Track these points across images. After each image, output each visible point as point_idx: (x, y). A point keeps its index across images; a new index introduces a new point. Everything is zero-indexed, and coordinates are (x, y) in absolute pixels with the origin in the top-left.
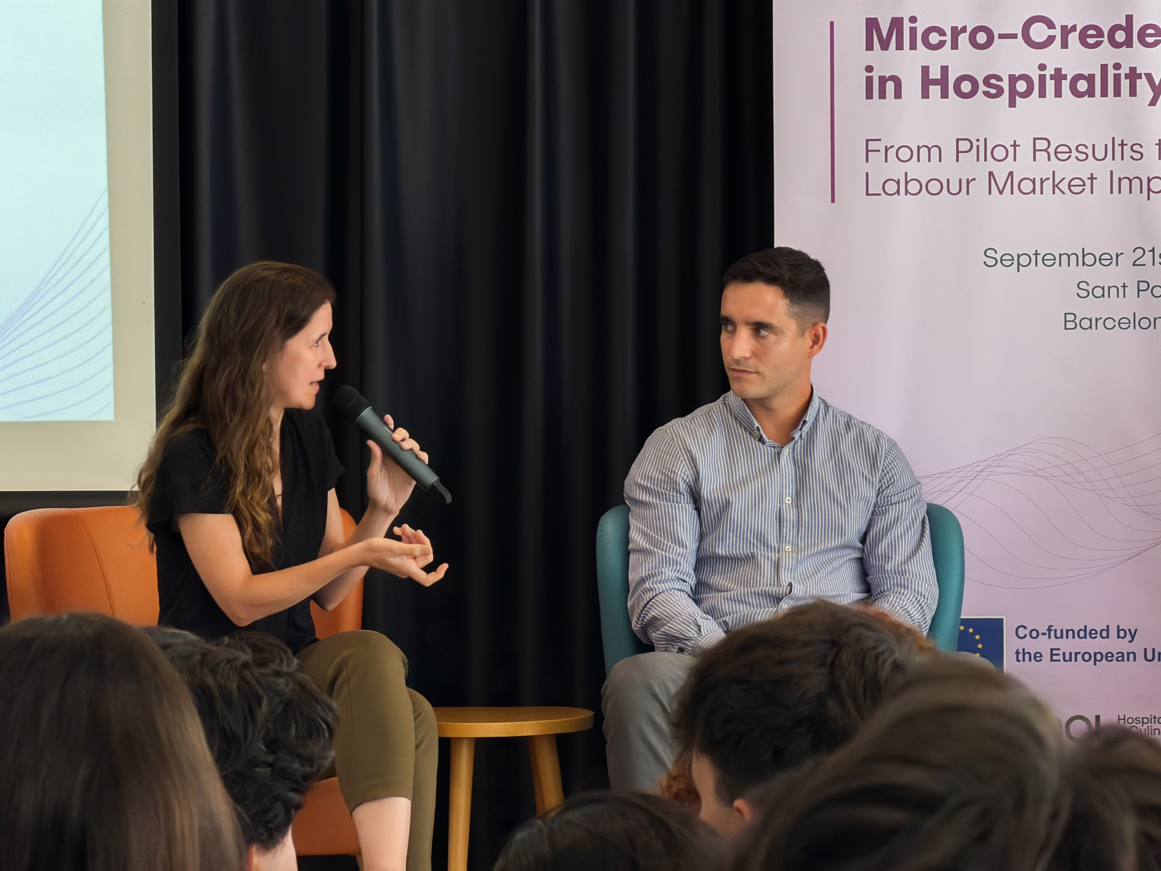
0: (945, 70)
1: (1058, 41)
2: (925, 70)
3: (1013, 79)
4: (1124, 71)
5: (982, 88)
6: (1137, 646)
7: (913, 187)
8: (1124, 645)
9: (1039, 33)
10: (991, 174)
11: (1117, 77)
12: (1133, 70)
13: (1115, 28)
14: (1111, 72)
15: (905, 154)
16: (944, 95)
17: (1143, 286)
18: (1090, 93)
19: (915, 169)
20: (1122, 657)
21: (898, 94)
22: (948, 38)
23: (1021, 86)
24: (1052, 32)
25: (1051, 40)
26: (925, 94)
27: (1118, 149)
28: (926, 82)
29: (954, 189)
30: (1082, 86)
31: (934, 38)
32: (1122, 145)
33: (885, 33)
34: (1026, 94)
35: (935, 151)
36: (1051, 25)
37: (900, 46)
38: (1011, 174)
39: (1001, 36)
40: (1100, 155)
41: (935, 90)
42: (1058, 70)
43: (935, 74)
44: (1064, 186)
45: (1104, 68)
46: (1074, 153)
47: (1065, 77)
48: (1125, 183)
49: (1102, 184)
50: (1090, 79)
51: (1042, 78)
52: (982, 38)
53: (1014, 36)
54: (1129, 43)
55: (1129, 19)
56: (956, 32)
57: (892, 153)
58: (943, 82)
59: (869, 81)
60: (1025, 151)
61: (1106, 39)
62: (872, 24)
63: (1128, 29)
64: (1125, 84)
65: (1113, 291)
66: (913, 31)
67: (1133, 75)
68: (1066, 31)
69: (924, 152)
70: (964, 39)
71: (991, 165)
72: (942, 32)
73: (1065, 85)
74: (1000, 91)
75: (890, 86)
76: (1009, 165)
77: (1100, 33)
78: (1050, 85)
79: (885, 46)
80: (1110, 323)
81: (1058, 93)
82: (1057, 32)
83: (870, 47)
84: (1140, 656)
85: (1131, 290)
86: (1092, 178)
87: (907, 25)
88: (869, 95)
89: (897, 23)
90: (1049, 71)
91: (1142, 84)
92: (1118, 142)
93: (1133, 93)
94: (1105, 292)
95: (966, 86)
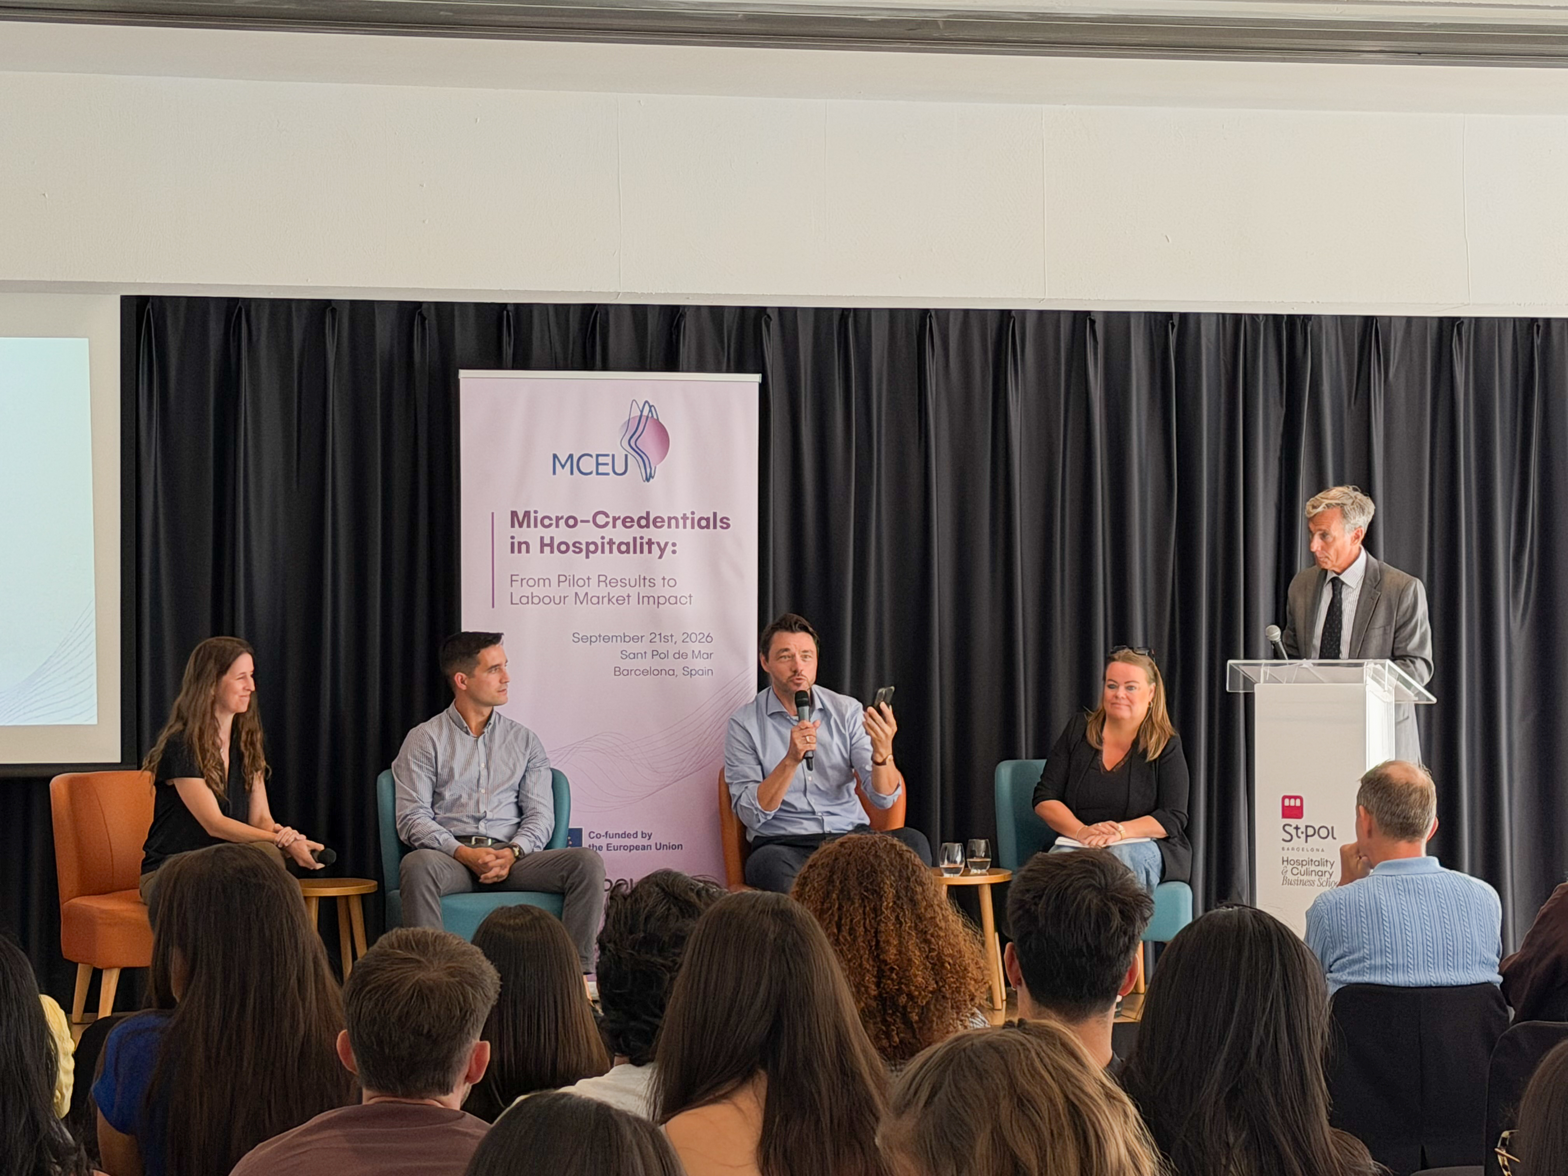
0: (552, 539)
1: (611, 524)
2: (542, 538)
3: (588, 544)
4: (645, 540)
5: (572, 548)
6: (652, 842)
7: (536, 600)
8: (645, 842)
9: (601, 520)
10: (576, 594)
11: (642, 544)
12: (650, 540)
13: (641, 518)
14: (638, 541)
15: (531, 583)
16: (552, 552)
17: (655, 653)
18: (628, 551)
19: (536, 590)
20: (644, 848)
21: (528, 551)
22: (554, 522)
23: (592, 548)
24: (608, 520)
25: (607, 524)
26: (542, 551)
27: (642, 581)
28: (543, 545)
29: (557, 601)
30: (623, 548)
31: (547, 522)
32: (644, 579)
33: (521, 518)
34: (594, 552)
35: (547, 582)
36: (607, 516)
37: (529, 526)
38: (587, 594)
39: (582, 521)
40: (633, 584)
41: (547, 549)
42: (611, 540)
43: (547, 541)
44: (614, 600)
45: (635, 539)
46: (619, 583)
47: (614, 543)
48: (646, 599)
49: (634, 599)
50: (628, 544)
51: (603, 544)
52: (571, 522)
53: (588, 521)
54: (647, 526)
55: (648, 513)
56: (558, 519)
57: (525, 582)
58: (551, 545)
59: (513, 544)
60: (594, 581)
61: (635, 524)
62: (514, 514)
63: (647, 518)
64: (646, 547)
65: (640, 655)
66: (536, 518)
67: (650, 543)
68: (615, 519)
69: (541, 581)
70: (562, 523)
71: (576, 589)
72: (551, 519)
73: (615, 547)
74: (581, 551)
75: (524, 547)
76: (585, 589)
77: (632, 520)
78: (607, 547)
79: (521, 526)
80: (638, 672)
81: (611, 552)
82: (610, 520)
83: (513, 526)
84: (653, 847)
85: (649, 655)
86: (629, 596)
87: (532, 515)
88: (513, 551)
89: (527, 514)
90: (606, 540)
91: (655, 547)
92: (642, 577)
93: (650, 552)
94: (635, 656)
95: (563, 548)
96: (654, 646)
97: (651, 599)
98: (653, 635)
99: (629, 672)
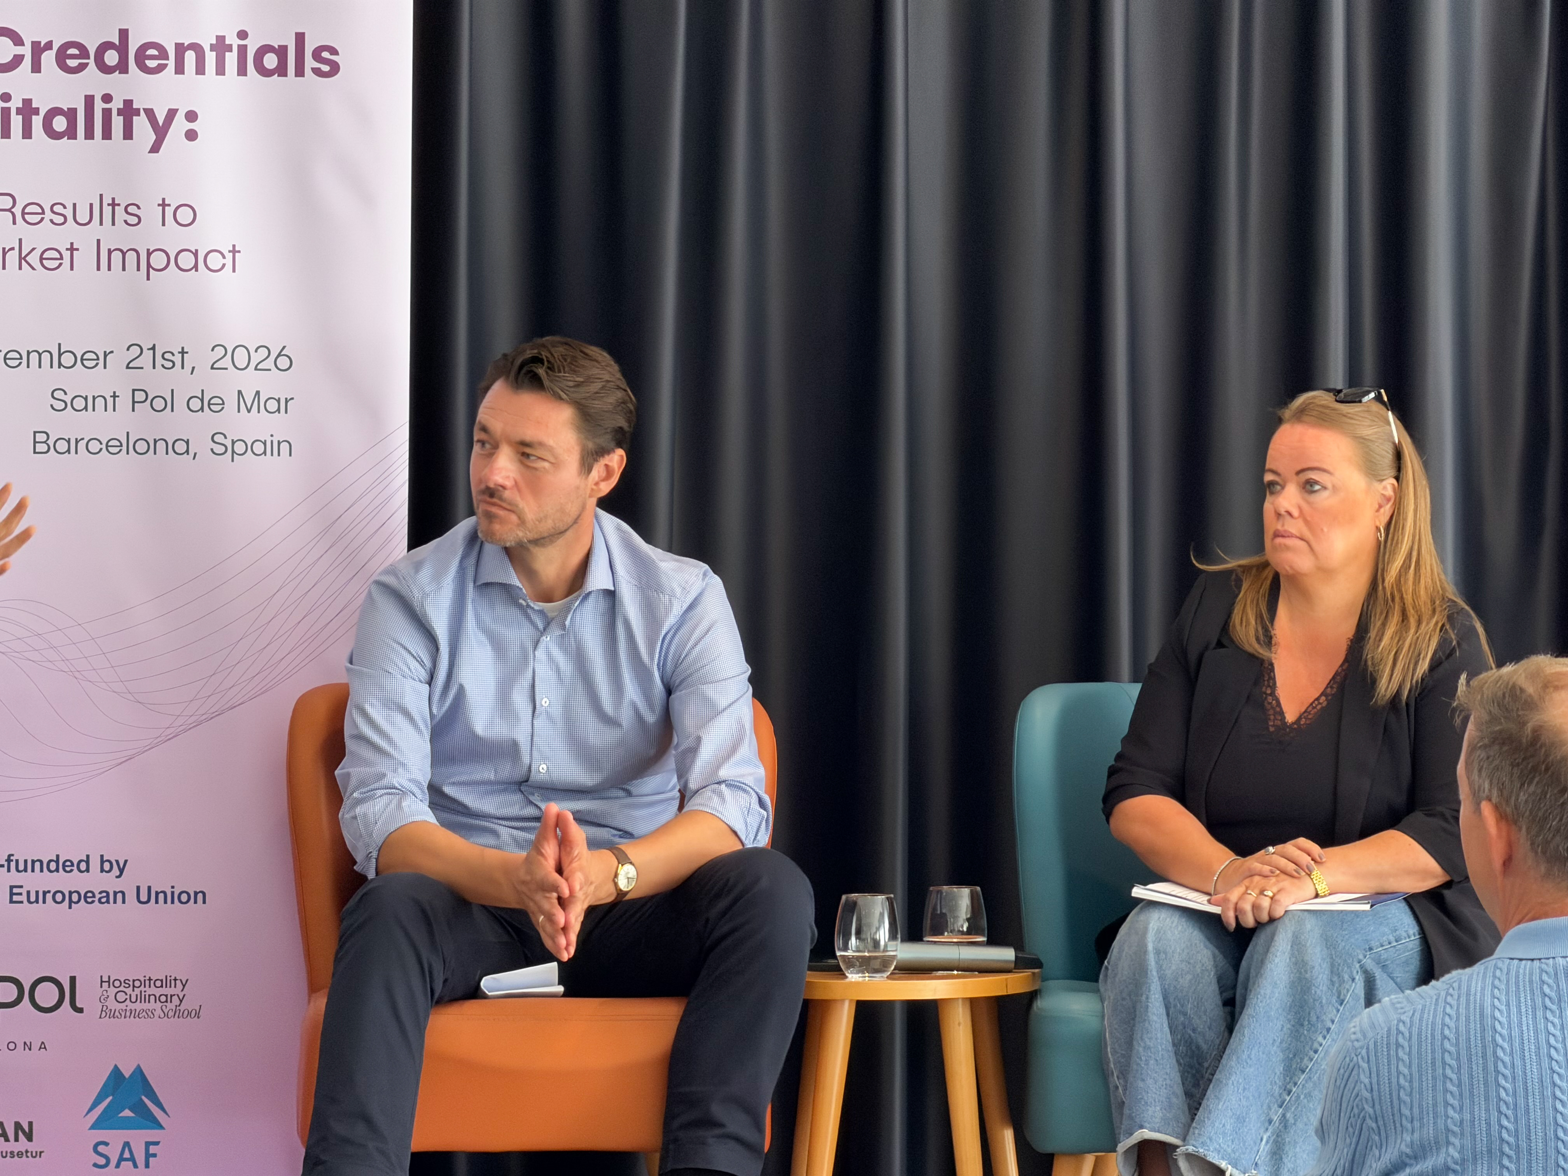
1: (27, 62)
4: (116, 104)
6: (127, 883)
8: (109, 882)
11: (107, 113)
12: (128, 103)
13: (106, 46)
14: (99, 106)
17: (140, 396)
18: (71, 133)
20: (106, 898)
25: (18, 60)
27: (108, 210)
30: (60, 123)
32: (113, 204)
36: (18, 41)
40: (83, 217)
42: (27, 102)
44: (34, 259)
45: (89, 101)
46: (48, 215)
47: (36, 111)
48: (117, 257)
49: (86, 257)
50: (71, 115)
51: (6, 112)
54: (122, 67)
55: (124, 34)
61: (91, 61)
63: (122, 47)
64: (118, 122)
65: (100, 402)
67: (129, 111)
68: (38, 49)
73: (37, 122)
77: (84, 53)
78: (16, 122)
80: (94, 446)
81: (27, 133)
82: (26, 51)
84: (131, 896)
85: (125, 401)
86: (72, 249)
90: (15, 103)
91: (141, 123)
92: (107, 200)
93: (128, 134)
94: (89, 403)
96: (136, 379)
97: (131, 257)
98: (136, 351)
99: (72, 445)
